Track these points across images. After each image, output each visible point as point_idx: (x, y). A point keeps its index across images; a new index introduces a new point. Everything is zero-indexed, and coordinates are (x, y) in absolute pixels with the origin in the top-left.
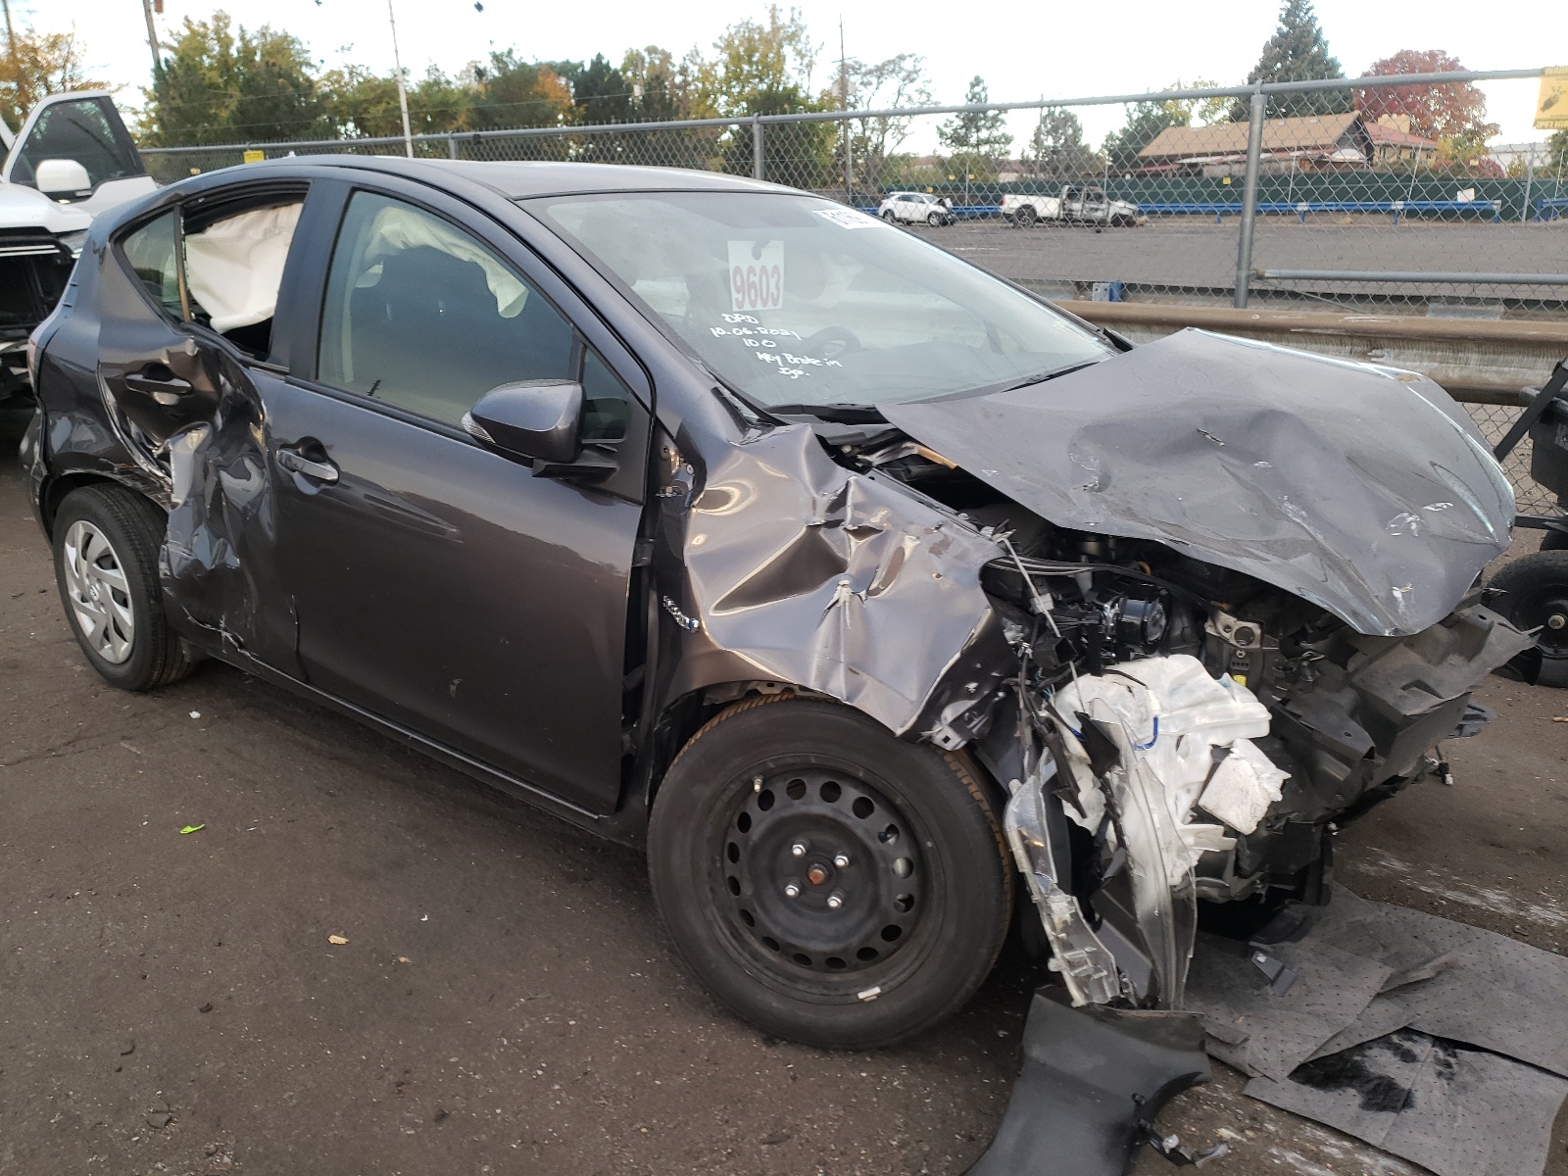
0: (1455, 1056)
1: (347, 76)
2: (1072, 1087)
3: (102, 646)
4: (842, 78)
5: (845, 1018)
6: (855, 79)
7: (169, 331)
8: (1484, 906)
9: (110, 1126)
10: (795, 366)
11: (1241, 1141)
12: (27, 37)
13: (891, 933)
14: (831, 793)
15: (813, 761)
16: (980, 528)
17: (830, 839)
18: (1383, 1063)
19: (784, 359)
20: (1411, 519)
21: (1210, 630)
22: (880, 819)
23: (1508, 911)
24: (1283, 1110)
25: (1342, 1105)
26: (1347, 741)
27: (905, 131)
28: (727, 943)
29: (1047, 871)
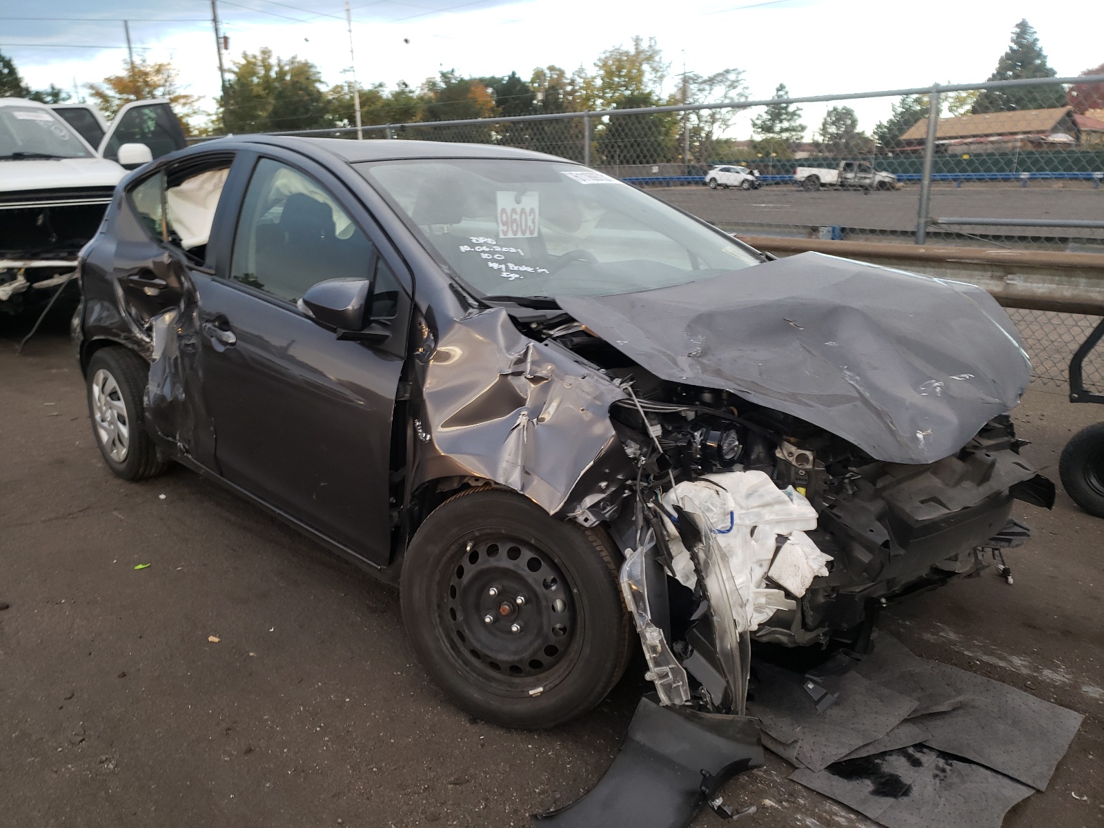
0: (951, 765)
1: (346, 89)
2: (661, 762)
3: (112, 451)
4: (684, 85)
5: (520, 708)
6: (693, 87)
7: (155, 249)
8: (1009, 667)
9: (47, 741)
10: (513, 272)
11: (777, 808)
12: (141, 65)
13: (551, 650)
14: (514, 554)
15: (503, 531)
16: (612, 379)
17: (514, 585)
18: (898, 767)
19: (507, 267)
20: (937, 384)
21: (779, 454)
22: (546, 572)
23: (1025, 671)
24: (813, 791)
25: (859, 791)
26: (870, 535)
27: (729, 123)
28: (448, 653)
29: (645, 611)
